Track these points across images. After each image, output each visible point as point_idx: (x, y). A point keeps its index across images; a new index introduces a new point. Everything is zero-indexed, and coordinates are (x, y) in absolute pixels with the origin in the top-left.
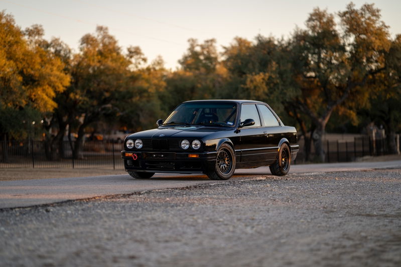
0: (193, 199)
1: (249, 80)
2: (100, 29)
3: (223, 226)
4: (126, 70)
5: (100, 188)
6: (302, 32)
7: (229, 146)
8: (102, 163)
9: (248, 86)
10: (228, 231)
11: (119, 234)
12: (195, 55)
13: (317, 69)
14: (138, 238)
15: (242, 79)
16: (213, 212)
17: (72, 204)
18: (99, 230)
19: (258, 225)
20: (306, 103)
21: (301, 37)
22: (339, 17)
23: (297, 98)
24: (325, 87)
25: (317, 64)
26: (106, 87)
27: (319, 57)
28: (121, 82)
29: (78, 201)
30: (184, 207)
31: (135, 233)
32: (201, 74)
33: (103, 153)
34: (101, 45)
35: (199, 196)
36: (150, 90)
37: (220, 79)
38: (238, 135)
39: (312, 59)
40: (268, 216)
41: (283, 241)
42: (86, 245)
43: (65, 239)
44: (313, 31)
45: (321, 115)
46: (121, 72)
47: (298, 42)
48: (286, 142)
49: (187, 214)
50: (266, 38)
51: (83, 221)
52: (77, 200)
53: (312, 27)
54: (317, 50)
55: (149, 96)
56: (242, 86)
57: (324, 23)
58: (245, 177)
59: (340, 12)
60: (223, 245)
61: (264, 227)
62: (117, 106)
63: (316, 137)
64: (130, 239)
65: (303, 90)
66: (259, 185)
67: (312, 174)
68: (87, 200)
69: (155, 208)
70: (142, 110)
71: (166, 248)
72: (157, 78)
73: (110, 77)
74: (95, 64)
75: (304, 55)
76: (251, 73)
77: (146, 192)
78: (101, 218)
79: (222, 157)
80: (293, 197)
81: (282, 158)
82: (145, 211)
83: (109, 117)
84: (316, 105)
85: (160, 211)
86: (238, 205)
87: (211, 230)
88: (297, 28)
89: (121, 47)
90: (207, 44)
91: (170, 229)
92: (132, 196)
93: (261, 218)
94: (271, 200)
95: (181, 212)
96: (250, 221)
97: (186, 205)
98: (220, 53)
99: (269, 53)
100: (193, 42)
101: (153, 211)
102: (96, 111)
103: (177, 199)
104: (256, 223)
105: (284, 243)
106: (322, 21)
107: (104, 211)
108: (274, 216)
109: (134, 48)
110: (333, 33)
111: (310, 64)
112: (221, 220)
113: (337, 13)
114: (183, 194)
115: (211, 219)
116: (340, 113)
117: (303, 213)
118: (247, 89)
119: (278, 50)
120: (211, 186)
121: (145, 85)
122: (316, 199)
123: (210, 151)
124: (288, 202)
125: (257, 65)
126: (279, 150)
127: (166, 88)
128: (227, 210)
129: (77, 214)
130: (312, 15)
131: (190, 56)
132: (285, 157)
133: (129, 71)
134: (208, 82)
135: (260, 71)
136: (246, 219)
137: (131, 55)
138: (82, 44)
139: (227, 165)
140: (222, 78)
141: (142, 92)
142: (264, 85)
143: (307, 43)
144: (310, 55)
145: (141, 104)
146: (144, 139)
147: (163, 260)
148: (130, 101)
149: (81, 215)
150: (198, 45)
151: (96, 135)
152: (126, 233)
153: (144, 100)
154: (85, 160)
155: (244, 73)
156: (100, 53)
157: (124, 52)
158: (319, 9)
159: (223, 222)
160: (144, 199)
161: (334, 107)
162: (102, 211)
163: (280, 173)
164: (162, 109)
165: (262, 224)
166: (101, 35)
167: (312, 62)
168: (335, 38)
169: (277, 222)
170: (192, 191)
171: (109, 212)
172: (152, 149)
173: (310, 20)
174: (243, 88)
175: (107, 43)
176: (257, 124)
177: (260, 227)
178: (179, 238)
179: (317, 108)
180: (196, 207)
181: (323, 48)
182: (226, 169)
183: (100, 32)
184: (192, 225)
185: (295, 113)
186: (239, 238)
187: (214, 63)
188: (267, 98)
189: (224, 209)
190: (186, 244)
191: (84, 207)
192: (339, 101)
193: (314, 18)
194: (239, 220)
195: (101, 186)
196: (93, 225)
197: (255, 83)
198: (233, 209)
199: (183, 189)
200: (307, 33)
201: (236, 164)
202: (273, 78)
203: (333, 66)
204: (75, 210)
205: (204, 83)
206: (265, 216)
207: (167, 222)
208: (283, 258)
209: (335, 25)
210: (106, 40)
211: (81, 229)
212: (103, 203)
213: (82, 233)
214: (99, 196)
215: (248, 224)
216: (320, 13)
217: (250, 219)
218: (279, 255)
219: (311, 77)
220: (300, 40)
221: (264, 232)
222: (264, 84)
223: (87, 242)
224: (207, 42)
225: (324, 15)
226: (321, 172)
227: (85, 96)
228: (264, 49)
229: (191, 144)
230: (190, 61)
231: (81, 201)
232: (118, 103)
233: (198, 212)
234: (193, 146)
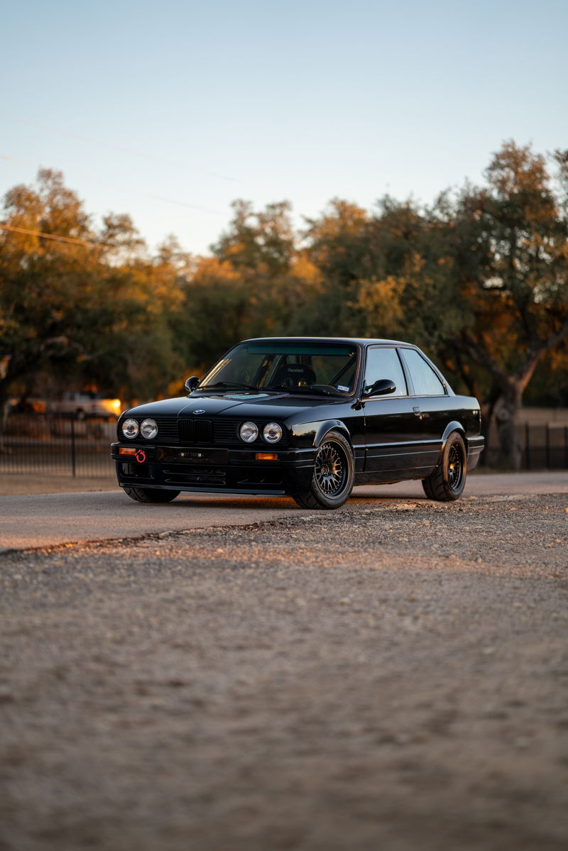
0: (275, 551)
1: (363, 291)
2: (46, 175)
3: (352, 615)
4: (99, 265)
5: (70, 523)
6: (478, 191)
7: (342, 438)
8: (45, 462)
9: (362, 305)
10: (366, 626)
11: (136, 629)
12: (246, 235)
13: (508, 270)
14: (180, 641)
15: (349, 289)
16: (323, 581)
17: (19, 559)
18: (91, 619)
19: (427, 613)
20: (482, 343)
21: (475, 204)
22: (556, 161)
23: (463, 332)
24: (523, 311)
25: (509, 259)
26: (57, 300)
27: (513, 247)
28: (89, 289)
29: (30, 552)
30: (260, 570)
31: (170, 627)
32: (258, 276)
33: (47, 439)
34: (48, 210)
35: (285, 546)
36: (150, 308)
37: (299, 288)
38: (361, 413)
39: (498, 250)
40: (443, 592)
41: (488, 651)
42: (71, 654)
43: (23, 639)
44: (502, 190)
45: (515, 368)
46: (89, 269)
47: (469, 212)
48: (458, 430)
49: (268, 586)
50: (399, 204)
51: (51, 598)
52: (28, 549)
53: (499, 181)
54: (508, 231)
55: (148, 322)
56: (350, 304)
57: (524, 173)
58: (372, 502)
59: (558, 152)
60: (362, 659)
61: (440, 618)
62: (80, 341)
63: (503, 415)
64: (164, 642)
65: (478, 314)
66: (407, 522)
67: (511, 498)
68: (50, 551)
69: (198, 571)
70: (131, 351)
71: (242, 662)
72: (165, 283)
73: (65, 279)
74: (35, 250)
75: (480, 240)
76: (367, 275)
77: (170, 534)
78: (89, 592)
79: (325, 461)
80: (483, 551)
81: (450, 463)
82: (179, 577)
83: (62, 363)
84: (503, 348)
85: (210, 578)
86: (372, 566)
87: (328, 622)
88: (468, 184)
89: (91, 215)
90: (271, 212)
91: (243, 619)
92: (141, 543)
93: (428, 597)
94: (440, 556)
95: (255, 581)
96: (408, 604)
97: (262, 565)
98: (300, 232)
99: (406, 235)
100: (242, 208)
101: (196, 578)
102: (35, 349)
103: (241, 553)
104: (419, 610)
105: (491, 655)
106: (520, 170)
107: (91, 575)
108: (454, 594)
109: (116, 217)
110: (544, 195)
111: (493, 259)
112: (346, 600)
113: (553, 152)
114: (250, 541)
115: (323, 599)
116: (554, 366)
117: (515, 588)
118: (360, 311)
119: (426, 230)
120: (304, 522)
121: (140, 298)
122: (533, 557)
123: (300, 448)
124: (476, 560)
125: (382, 259)
126: (443, 446)
127: (185, 304)
128: (352, 578)
129: (35, 582)
130: (498, 157)
131: (235, 238)
132: (456, 460)
133: (107, 268)
134: (274, 292)
135: (388, 273)
136: (397, 600)
137: (111, 231)
138: (6, 207)
139: (337, 478)
140: (303, 285)
141: (133, 311)
142: (395, 304)
143: (488, 216)
144: (493, 242)
145: (131, 338)
146: (162, 419)
147: (242, 691)
148: (107, 330)
149: (46, 584)
150: (251, 214)
151: (29, 400)
152: (150, 627)
153: (138, 328)
154: (8, 454)
155: (353, 277)
156: (45, 227)
157: (97, 227)
158: (514, 143)
159: (350, 605)
160: (171, 550)
161: (542, 354)
162: (86, 575)
163: (444, 495)
164: (175, 349)
165: (433, 612)
166: (48, 187)
167: (498, 257)
168: (548, 206)
169: (465, 608)
170: (267, 533)
171: (102, 578)
172: (177, 440)
173: (495, 166)
174: (350, 309)
175: (61, 206)
176: (400, 392)
177: (431, 617)
178: (266, 640)
179: (506, 354)
180: (284, 571)
181: (522, 227)
182: (333, 487)
183: (46, 182)
184: (286, 612)
185: (459, 364)
186: (394, 644)
187: (286, 254)
188: (402, 330)
189: (346, 577)
190: (283, 654)
191: (46, 566)
192: (554, 340)
193: (503, 162)
194: (384, 601)
195: (71, 518)
196: (75, 607)
197: (376, 299)
198: (365, 577)
199: (246, 527)
200: (487, 195)
201: (356, 475)
202: (415, 289)
203: (542, 266)
204: (29, 573)
205: (264, 296)
206: (435, 593)
207: (231, 604)
208: (498, 691)
209: (547, 178)
210: (59, 200)
211: (52, 616)
212: (82, 557)
213: (56, 626)
214: (73, 541)
215: (404, 611)
216: (516, 152)
217: (406, 600)
218: (490, 684)
219: (494, 288)
220: (473, 210)
221: (440, 628)
222: (396, 301)
223: (72, 647)
224: (273, 207)
225: (524, 158)
226: (528, 494)
227: (11, 318)
228: (397, 227)
229: (261, 432)
230: (235, 247)
231: (36, 554)
232: (81, 333)
233: (293, 582)
234: (266, 435)
